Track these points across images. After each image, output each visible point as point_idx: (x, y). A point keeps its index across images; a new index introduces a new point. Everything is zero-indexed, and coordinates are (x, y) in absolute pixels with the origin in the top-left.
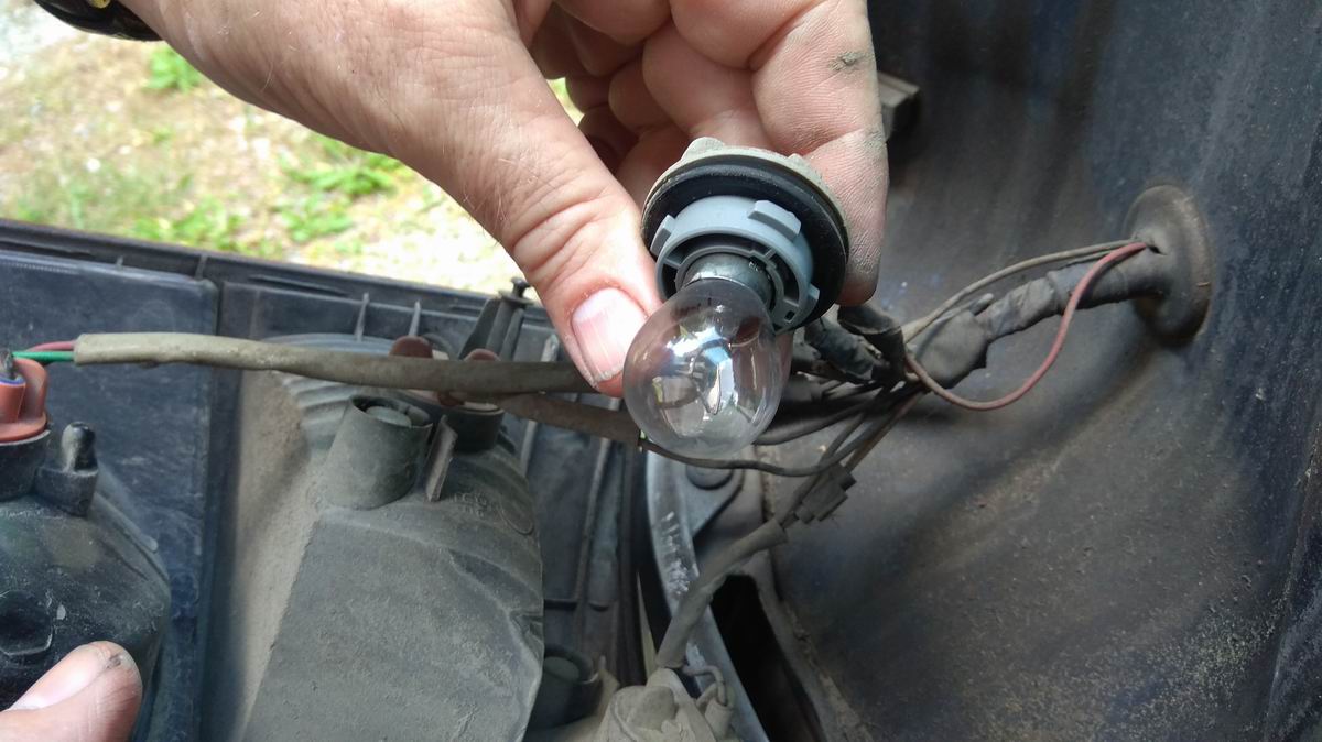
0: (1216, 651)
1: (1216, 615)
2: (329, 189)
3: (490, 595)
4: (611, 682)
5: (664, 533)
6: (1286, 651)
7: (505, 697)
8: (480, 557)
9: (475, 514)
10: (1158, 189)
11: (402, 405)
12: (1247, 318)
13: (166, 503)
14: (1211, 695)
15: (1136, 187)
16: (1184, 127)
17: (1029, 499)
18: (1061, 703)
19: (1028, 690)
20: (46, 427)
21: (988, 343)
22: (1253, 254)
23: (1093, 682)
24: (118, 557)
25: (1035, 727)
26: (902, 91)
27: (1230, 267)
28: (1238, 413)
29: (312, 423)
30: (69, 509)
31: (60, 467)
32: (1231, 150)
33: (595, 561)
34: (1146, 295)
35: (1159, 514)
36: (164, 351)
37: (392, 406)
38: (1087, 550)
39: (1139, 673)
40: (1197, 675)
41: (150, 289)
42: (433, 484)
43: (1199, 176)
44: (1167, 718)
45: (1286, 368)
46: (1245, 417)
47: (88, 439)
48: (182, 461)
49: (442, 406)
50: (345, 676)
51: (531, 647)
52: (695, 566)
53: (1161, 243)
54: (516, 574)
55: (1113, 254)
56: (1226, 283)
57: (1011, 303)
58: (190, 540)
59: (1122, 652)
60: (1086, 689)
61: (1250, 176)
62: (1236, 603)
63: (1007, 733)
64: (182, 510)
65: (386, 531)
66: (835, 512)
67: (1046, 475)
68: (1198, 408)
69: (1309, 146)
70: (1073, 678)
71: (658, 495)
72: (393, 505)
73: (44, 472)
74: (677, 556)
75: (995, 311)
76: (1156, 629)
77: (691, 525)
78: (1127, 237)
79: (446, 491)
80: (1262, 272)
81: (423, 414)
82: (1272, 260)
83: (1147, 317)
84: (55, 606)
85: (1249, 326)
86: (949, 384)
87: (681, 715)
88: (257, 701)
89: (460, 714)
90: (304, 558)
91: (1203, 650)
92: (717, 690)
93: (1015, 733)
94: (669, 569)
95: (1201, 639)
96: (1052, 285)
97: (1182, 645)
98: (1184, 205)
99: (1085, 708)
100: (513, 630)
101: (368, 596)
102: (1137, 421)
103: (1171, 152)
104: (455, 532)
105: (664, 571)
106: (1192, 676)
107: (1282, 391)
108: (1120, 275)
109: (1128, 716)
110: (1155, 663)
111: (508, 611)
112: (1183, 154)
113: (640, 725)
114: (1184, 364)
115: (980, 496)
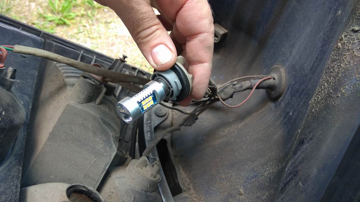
0: (270, 169)
1: (272, 161)
2: (50, 21)
3: (108, 130)
4: (130, 158)
5: (147, 125)
6: (290, 164)
7: (106, 155)
8: (107, 120)
9: (107, 110)
10: (277, 65)
11: (93, 80)
12: (291, 97)
13: (24, 93)
14: (268, 179)
15: (272, 64)
16: (286, 53)
17: (235, 131)
18: (234, 177)
19: (227, 173)
20: (4, 66)
21: (235, 92)
22: (295, 83)
23: (242, 173)
24: (16, 102)
25: (227, 182)
26: (224, 31)
27: (290, 85)
28: (285, 117)
29: (67, 80)
30: (6, 88)
31: (6, 77)
32: (296, 60)
33: (127, 130)
34: (270, 89)
35: (263, 138)
36: (38, 53)
37: (90, 79)
38: (245, 144)
39: (253, 172)
40: (265, 174)
41: (28, 37)
42: (98, 101)
43: (287, 64)
44: (257, 183)
45: (298, 109)
46: (286, 119)
47: (15, 71)
48: (29, 83)
49: (102, 82)
50: (67, 144)
51: (115, 144)
52: (153, 134)
53: (276, 78)
54: (114, 126)
55: (265, 78)
56: (288, 89)
57: (241, 85)
58: (29, 104)
59: (250, 167)
60: (240, 174)
61: (299, 66)
62: (277, 159)
63: (221, 182)
64: (27, 96)
65: (85, 110)
66: (192, 125)
67: (239, 126)
68: (276, 115)
69: (313, 62)
70: (238, 172)
71: (147, 116)
72: (88, 104)
73: (2, 78)
74: (150, 131)
75: (237, 86)
76: (258, 163)
77: (154, 125)
78: (268, 75)
79: (101, 103)
80: (297, 87)
81: (98, 83)
82: (299, 85)
83: (268, 94)
84: (2, 111)
85: (291, 99)
86: (224, 100)
87: (148, 167)
88: (43, 147)
89: (95, 158)
90: (63, 113)
91: (268, 169)
92: (157, 163)
93: (222, 183)
94: (147, 134)
95: (268, 166)
96: (251, 82)
97: (263, 167)
98: (282, 70)
99: (239, 179)
100: (112, 140)
101: (77, 125)
102: (262, 117)
103: (282, 58)
104: (102, 113)
105: (145, 135)
106: (264, 174)
107: (296, 114)
108: (266, 83)
109: (249, 181)
110: (256, 170)
111: (112, 135)
112: (285, 59)
113: (138, 167)
114: (275, 105)
115: (224, 129)
